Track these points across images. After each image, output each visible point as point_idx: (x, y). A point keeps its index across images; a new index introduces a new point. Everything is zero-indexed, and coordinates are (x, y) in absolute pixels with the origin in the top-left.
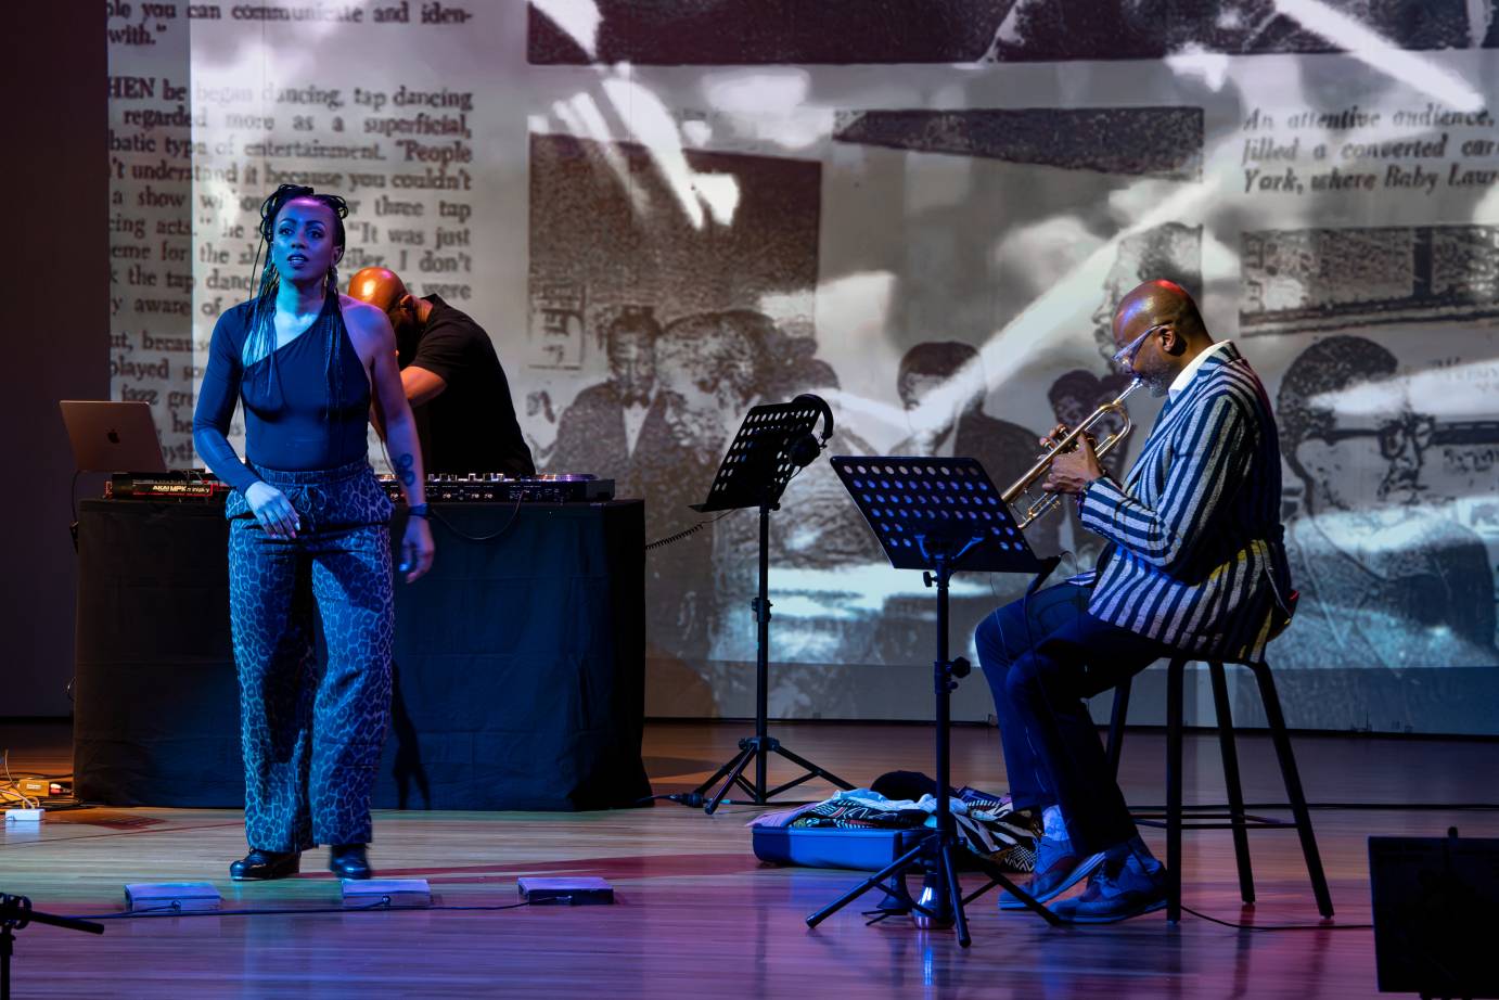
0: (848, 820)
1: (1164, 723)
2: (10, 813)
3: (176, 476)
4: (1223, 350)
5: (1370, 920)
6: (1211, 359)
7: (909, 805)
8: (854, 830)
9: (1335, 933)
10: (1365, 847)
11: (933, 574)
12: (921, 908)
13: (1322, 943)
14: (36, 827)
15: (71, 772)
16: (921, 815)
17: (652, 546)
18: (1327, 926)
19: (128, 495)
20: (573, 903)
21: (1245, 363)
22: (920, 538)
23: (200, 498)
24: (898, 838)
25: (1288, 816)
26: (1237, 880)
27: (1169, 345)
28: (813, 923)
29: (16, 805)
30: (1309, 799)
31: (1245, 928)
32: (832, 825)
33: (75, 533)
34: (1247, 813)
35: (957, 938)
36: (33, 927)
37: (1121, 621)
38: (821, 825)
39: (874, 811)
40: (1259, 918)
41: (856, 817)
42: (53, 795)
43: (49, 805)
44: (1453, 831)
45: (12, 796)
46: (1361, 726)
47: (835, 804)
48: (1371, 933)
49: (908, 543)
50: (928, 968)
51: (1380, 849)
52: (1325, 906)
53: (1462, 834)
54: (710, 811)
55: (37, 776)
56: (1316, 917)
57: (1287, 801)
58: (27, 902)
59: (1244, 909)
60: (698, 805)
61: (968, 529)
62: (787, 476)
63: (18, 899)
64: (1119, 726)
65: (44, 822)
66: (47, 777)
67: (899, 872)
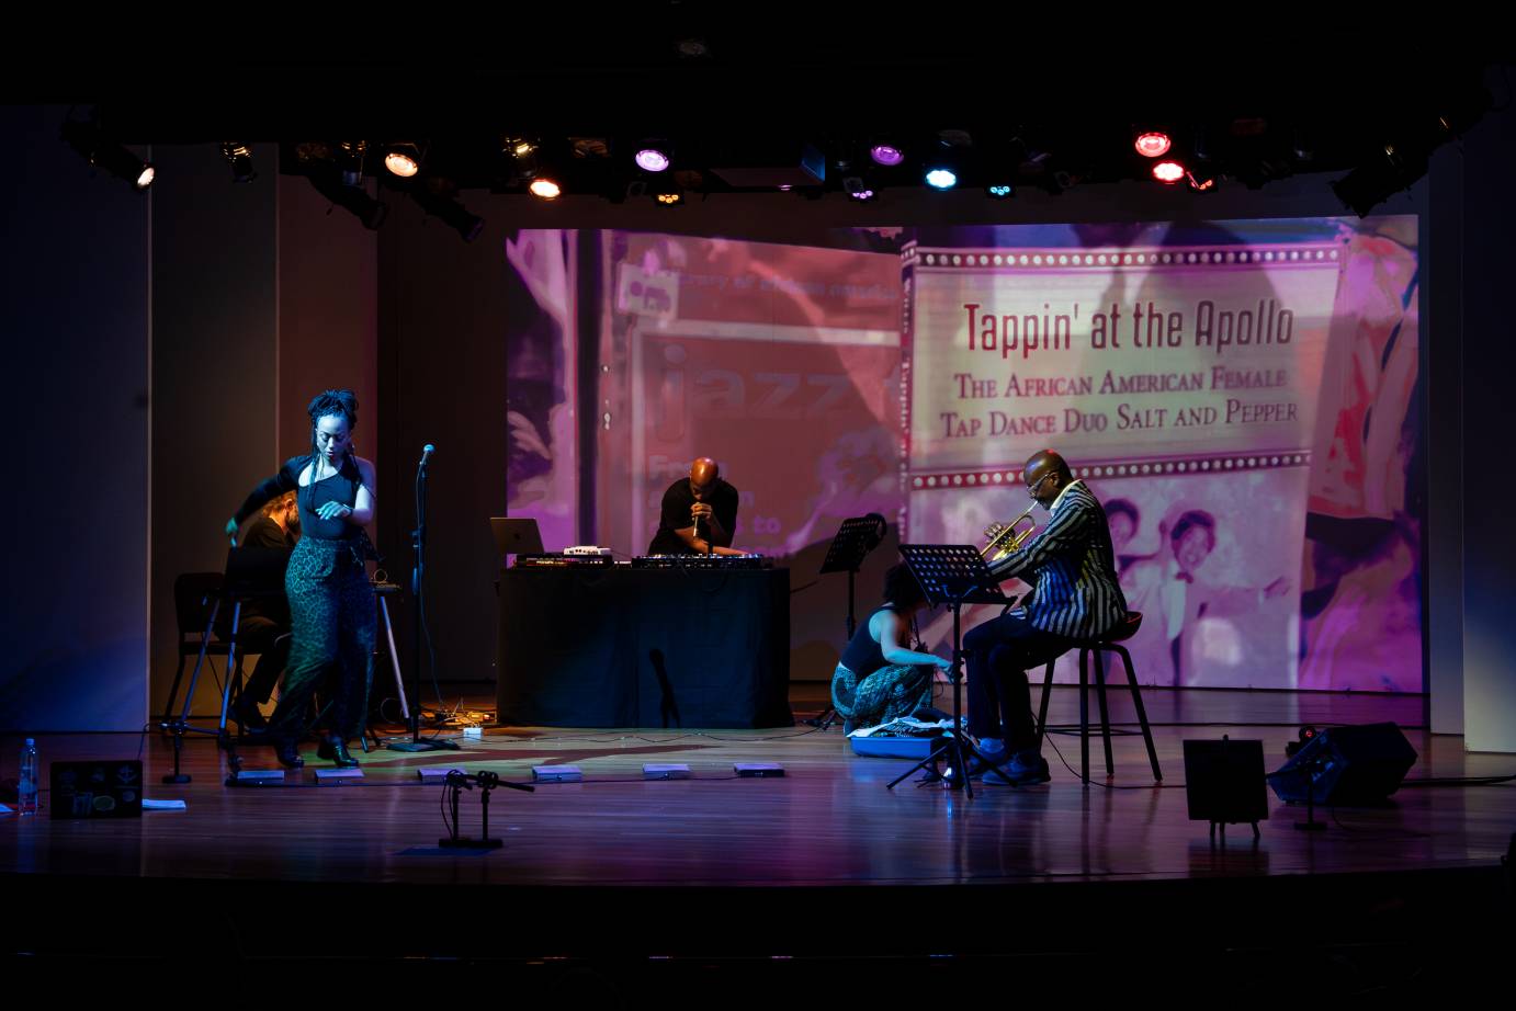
0: (903, 733)
1: (1078, 682)
2: (466, 730)
3: (549, 556)
4: (1076, 485)
5: (1184, 783)
6: (1071, 491)
7: (934, 725)
8: (906, 738)
9: (1163, 790)
10: (1181, 745)
11: (952, 605)
12: (945, 778)
13: (1155, 794)
14: (479, 737)
15: (495, 708)
16: (941, 730)
17: (795, 591)
18: (1158, 786)
19: (524, 566)
20: (764, 776)
21: (1089, 490)
22: (945, 587)
23: (562, 567)
24: (933, 743)
25: (1139, 729)
26: (1105, 763)
27: (1056, 482)
28: (890, 787)
29: (468, 726)
30: (1149, 721)
31: (1109, 787)
32: (894, 736)
33: (497, 585)
34: (1111, 728)
35: (965, 794)
36: (499, 787)
37: (1050, 628)
38: (889, 736)
39: (916, 728)
40: (1116, 782)
41: (907, 731)
42: (485, 721)
43: (484, 725)
44: (1226, 737)
45: (466, 721)
46: (1152, 684)
47: (895, 724)
48: (1185, 790)
49: (938, 589)
50: (949, 810)
51: (1190, 747)
52: (1158, 775)
53: (1230, 738)
54: (825, 729)
55: (475, 711)
56: (1153, 781)
57: (1138, 721)
58: (496, 776)
59: (1108, 777)
60: (818, 725)
61: (970, 581)
62: (864, 555)
63: (491, 773)
64: (1048, 685)
65: (482, 734)
66: (481, 711)
67: (934, 760)
